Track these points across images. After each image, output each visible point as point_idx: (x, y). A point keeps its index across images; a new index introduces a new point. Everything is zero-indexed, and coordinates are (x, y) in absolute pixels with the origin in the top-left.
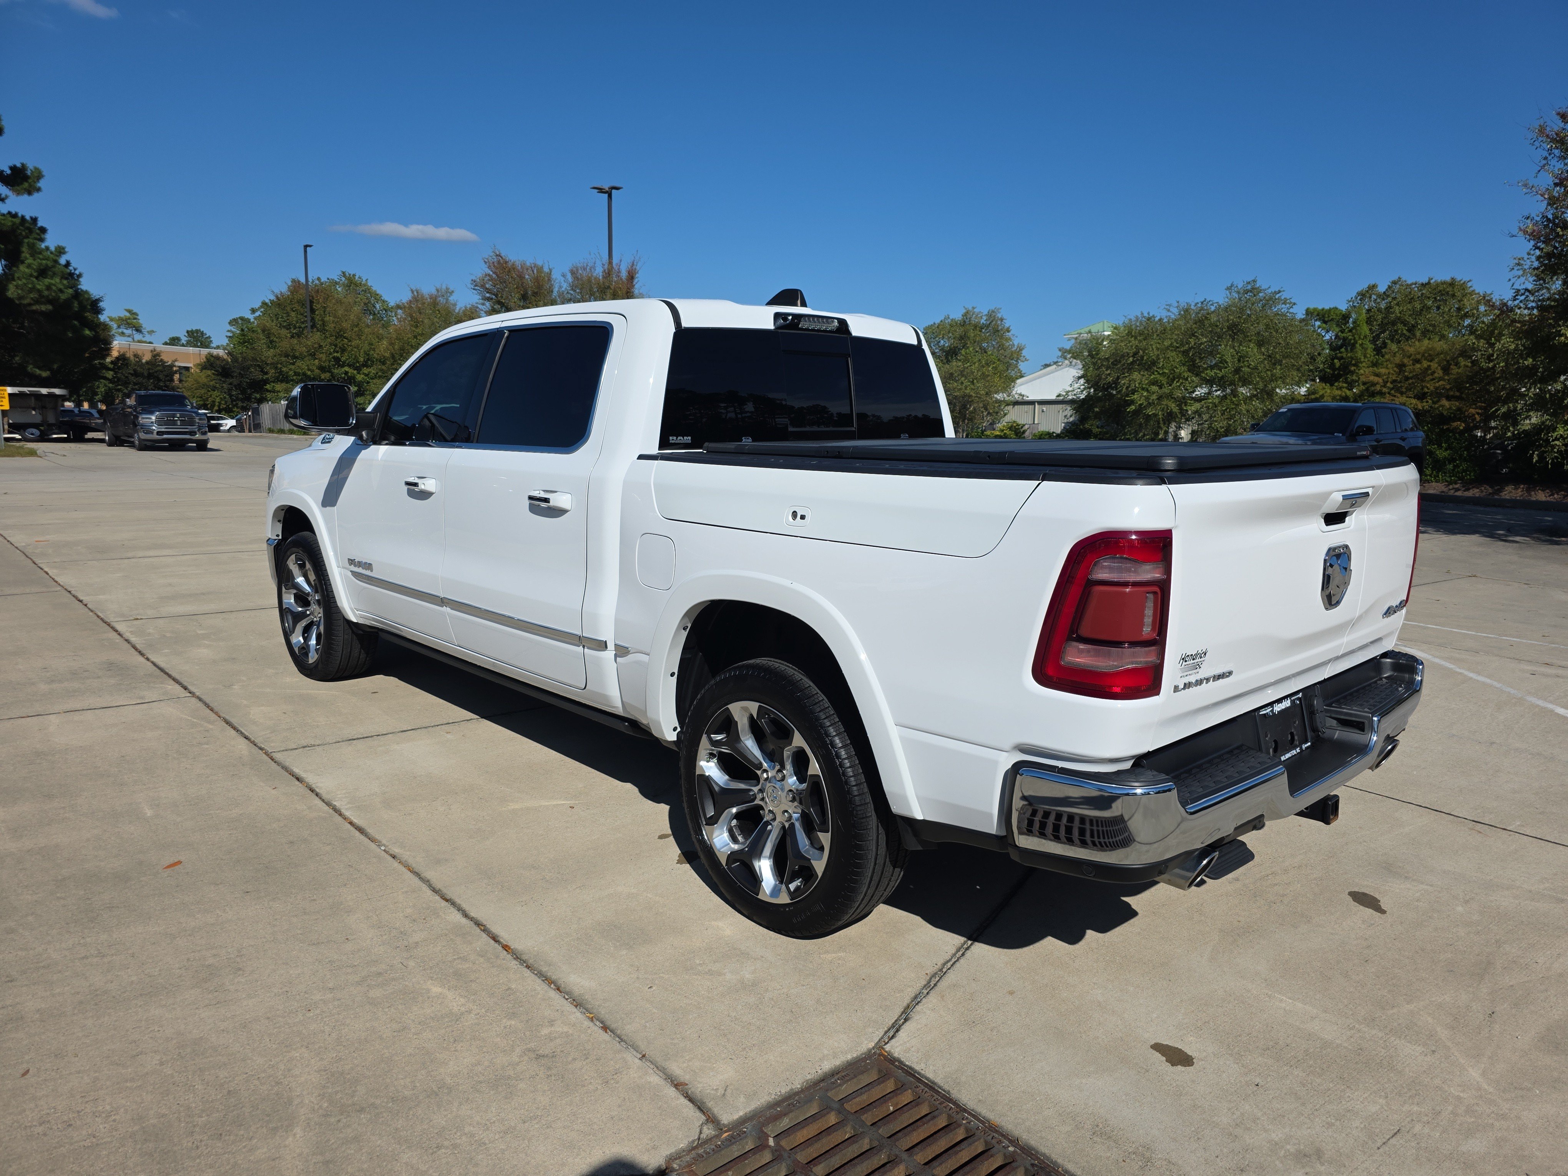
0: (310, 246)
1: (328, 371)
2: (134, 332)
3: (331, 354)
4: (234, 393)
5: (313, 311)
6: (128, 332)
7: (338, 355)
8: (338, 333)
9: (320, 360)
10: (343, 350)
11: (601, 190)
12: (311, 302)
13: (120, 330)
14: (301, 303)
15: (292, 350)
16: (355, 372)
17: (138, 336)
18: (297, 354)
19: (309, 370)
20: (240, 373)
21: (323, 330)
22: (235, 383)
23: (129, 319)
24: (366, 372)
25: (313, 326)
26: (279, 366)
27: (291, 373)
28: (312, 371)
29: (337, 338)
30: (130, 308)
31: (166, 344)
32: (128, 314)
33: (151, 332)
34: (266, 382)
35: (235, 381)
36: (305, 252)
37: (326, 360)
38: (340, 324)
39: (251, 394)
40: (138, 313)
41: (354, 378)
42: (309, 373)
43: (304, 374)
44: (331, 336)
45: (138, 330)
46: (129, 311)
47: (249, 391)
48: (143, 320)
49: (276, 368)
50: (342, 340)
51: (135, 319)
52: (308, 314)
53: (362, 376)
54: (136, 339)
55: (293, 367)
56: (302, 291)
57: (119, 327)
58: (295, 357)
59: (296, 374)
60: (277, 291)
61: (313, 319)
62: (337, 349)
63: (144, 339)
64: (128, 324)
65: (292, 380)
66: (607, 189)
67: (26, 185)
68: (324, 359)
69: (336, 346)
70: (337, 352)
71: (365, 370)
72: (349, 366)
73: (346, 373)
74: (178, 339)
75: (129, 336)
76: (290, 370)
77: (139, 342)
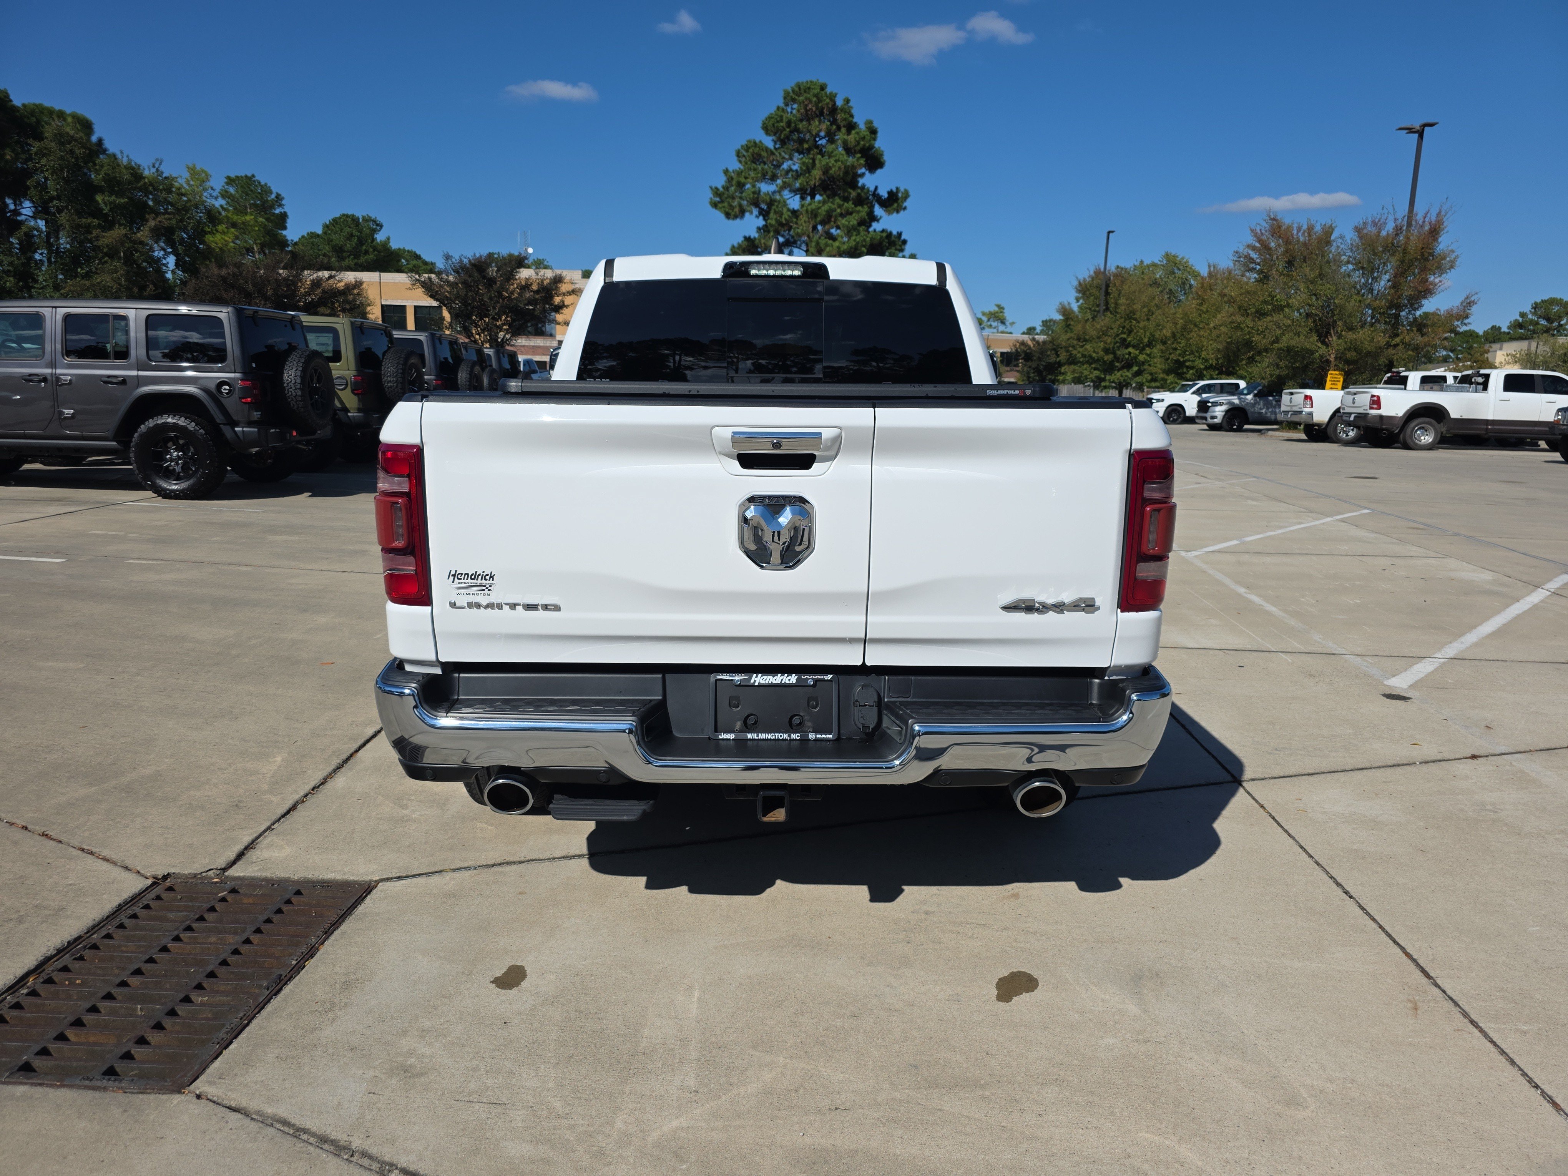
0: (1113, 232)
1: (1112, 353)
2: (999, 324)
3: (1118, 335)
4: (1032, 375)
5: (1107, 293)
6: (994, 324)
7: (1124, 336)
8: (1127, 315)
9: (1105, 343)
10: (1130, 332)
11: (1410, 130)
12: (1107, 286)
13: (989, 323)
14: (1098, 287)
15: (1084, 333)
16: (1137, 352)
17: (1002, 328)
18: (1087, 337)
19: (1094, 352)
20: (1039, 357)
21: (1115, 313)
22: (1033, 366)
23: (997, 312)
24: (1148, 352)
25: (1107, 309)
26: (1071, 349)
27: (1079, 355)
28: (1097, 353)
29: (1125, 320)
30: (999, 303)
31: (1024, 333)
32: (996, 309)
33: (1012, 324)
34: (1060, 364)
35: (1034, 365)
36: (1108, 237)
37: (1111, 343)
38: (1131, 307)
39: (1046, 376)
40: (1005, 307)
41: (1136, 358)
42: (1094, 355)
43: (1090, 356)
44: (1121, 318)
45: (1003, 322)
46: (998, 306)
47: (1044, 373)
48: (1008, 315)
49: (1068, 351)
50: (1131, 322)
51: (1001, 312)
52: (1103, 298)
53: (1144, 356)
54: (1000, 331)
55: (1081, 350)
56: (1101, 276)
57: (989, 320)
58: (1085, 340)
59: (1084, 356)
60: (1081, 278)
61: (1107, 303)
62: (1125, 330)
63: (1006, 330)
64: (996, 317)
65: (1079, 362)
66: (1418, 128)
67: (895, 205)
68: (1109, 341)
69: (1124, 327)
70: (1125, 333)
71: (1148, 351)
72: (1134, 347)
73: (1130, 353)
74: (1034, 329)
75: (995, 328)
76: (1079, 352)
77: (1002, 332)
